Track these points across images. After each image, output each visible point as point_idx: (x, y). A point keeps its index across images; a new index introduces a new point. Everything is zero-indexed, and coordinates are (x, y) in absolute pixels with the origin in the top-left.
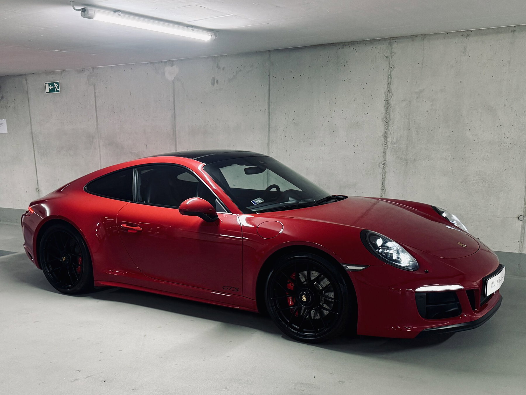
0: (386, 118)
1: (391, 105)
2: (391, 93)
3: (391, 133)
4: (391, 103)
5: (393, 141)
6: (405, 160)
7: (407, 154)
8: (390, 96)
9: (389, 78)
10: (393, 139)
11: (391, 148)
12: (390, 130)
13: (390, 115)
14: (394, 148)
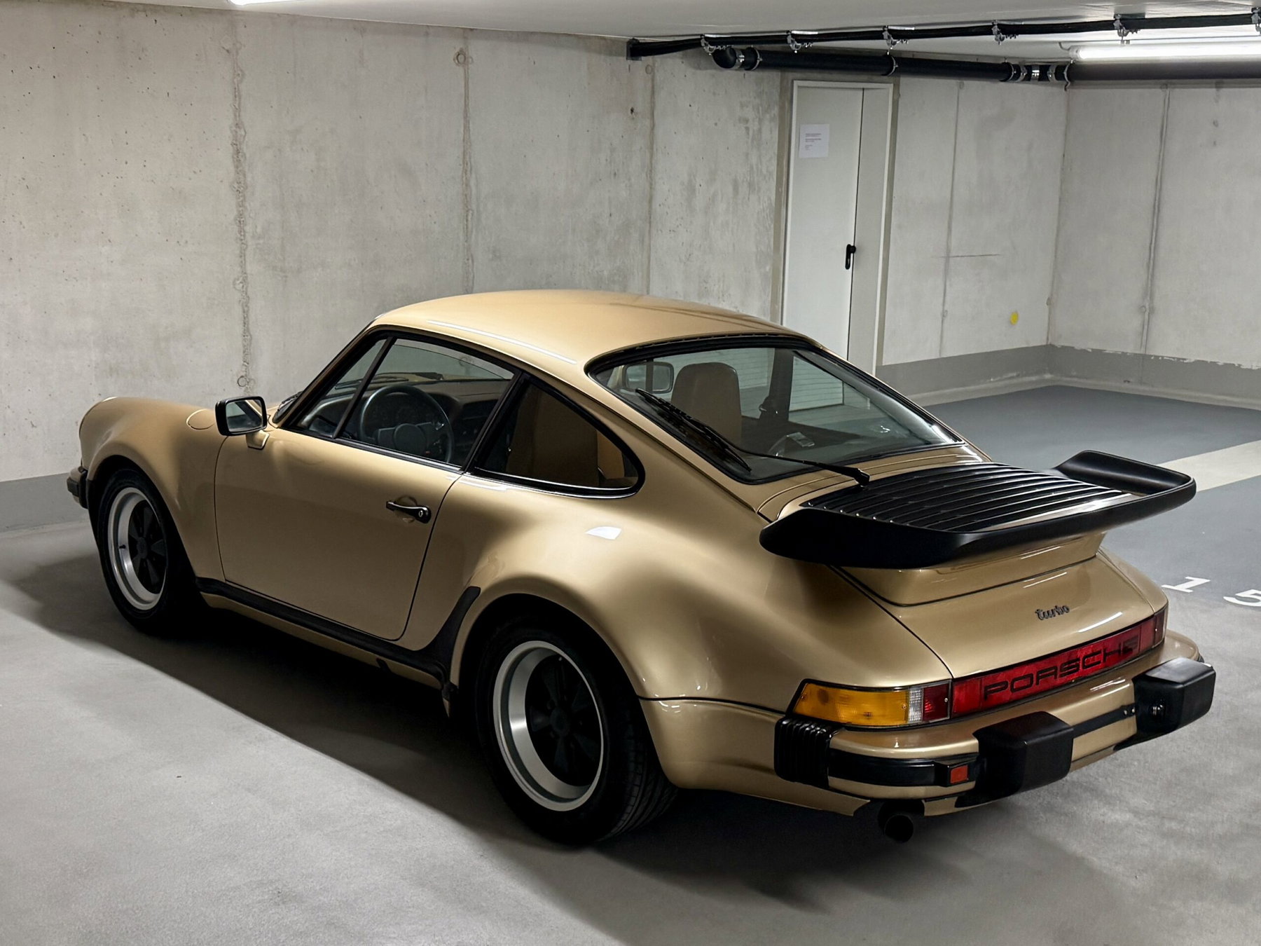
0: (237, 183)
1: (245, 155)
2: (242, 130)
3: (251, 215)
4: (245, 151)
5: (256, 232)
6: (282, 270)
7: (284, 259)
8: (241, 135)
9: (235, 96)
10: (256, 227)
11: (254, 247)
12: (248, 208)
13: (244, 175)
14: (259, 246)
